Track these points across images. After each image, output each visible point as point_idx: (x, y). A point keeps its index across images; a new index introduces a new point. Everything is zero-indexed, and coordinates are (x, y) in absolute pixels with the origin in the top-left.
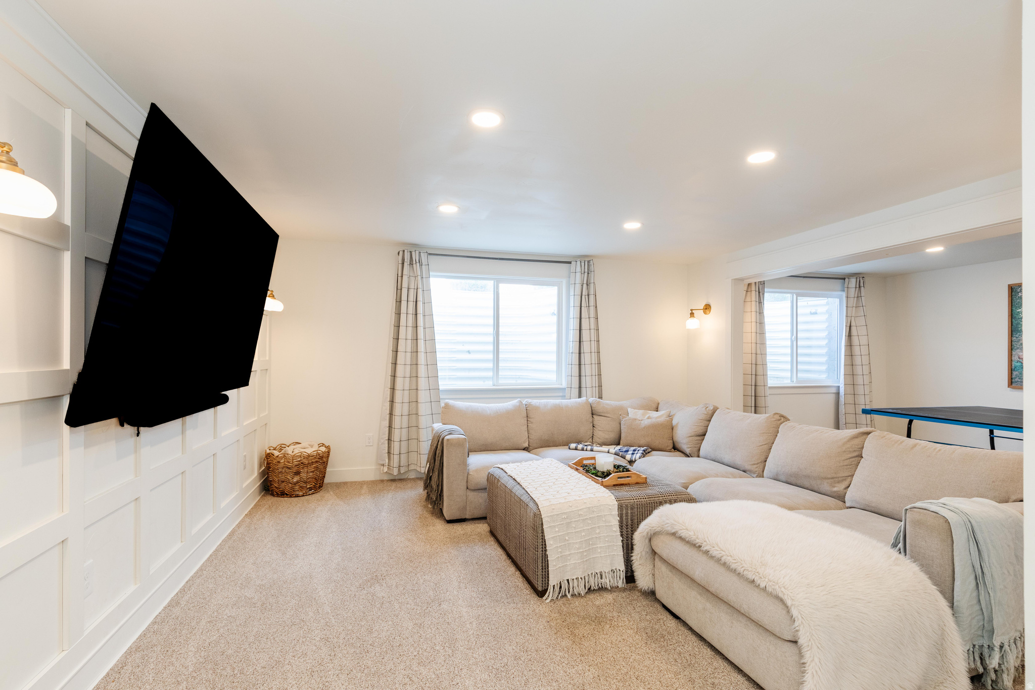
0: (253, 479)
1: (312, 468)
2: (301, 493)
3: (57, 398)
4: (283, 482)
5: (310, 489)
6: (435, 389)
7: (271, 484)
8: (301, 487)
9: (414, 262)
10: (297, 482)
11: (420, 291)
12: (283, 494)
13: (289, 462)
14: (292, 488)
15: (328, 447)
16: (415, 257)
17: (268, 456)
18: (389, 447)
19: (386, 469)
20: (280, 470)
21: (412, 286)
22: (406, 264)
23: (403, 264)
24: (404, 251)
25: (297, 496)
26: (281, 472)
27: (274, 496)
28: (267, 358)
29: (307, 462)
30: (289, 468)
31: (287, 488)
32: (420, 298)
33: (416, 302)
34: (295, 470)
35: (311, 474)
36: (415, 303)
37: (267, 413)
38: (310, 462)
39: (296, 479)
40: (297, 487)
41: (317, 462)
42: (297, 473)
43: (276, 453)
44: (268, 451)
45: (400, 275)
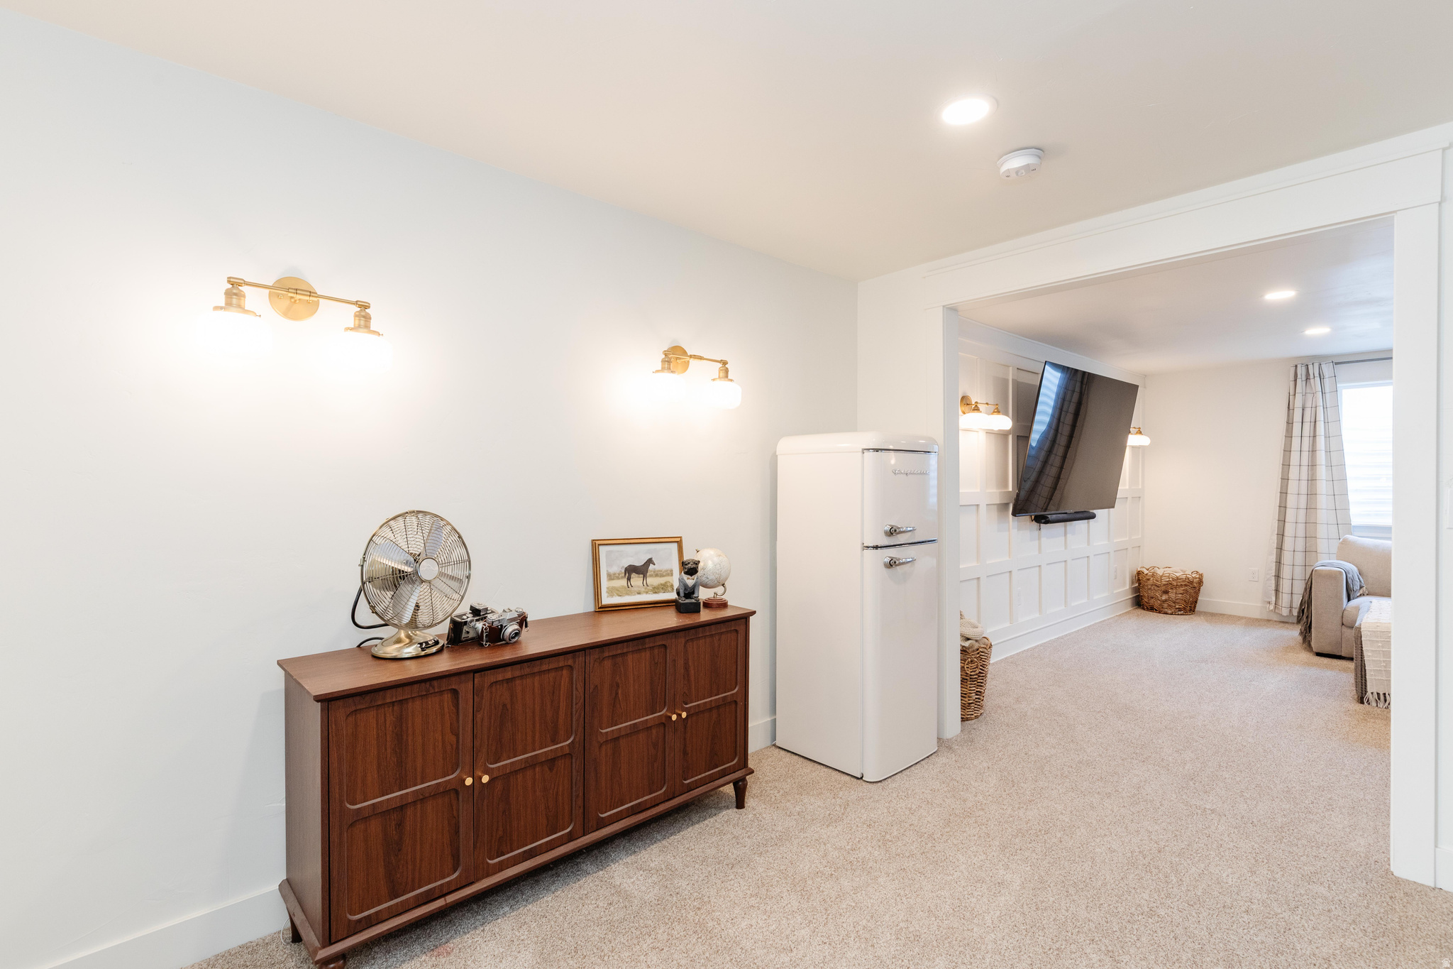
0: (1124, 590)
1: (1181, 590)
2: (1170, 612)
3: (1007, 505)
4: (1152, 598)
5: (1180, 609)
6: (1343, 522)
7: (1142, 599)
8: (1169, 605)
9: (1312, 376)
10: (1166, 601)
11: (1320, 410)
12: (1152, 609)
13: (1157, 581)
14: (1160, 605)
15: (1201, 575)
16: (1314, 370)
17: (1139, 573)
18: (1277, 585)
19: (1272, 607)
20: (1149, 587)
21: (1309, 404)
22: (1299, 381)
23: (1295, 380)
24: (1296, 366)
25: (1166, 613)
26: (1150, 589)
27: (1144, 609)
28: (1140, 487)
29: (1175, 584)
30: (1158, 587)
31: (1156, 604)
32: (1320, 417)
33: (1315, 422)
34: (1163, 588)
35: (1180, 595)
36: (1313, 424)
37: (1140, 536)
38: (1179, 584)
39: (1164, 597)
40: (1165, 605)
41: (1185, 585)
42: (1166, 592)
43: (1146, 572)
44: (1139, 570)
45: (1292, 393)
